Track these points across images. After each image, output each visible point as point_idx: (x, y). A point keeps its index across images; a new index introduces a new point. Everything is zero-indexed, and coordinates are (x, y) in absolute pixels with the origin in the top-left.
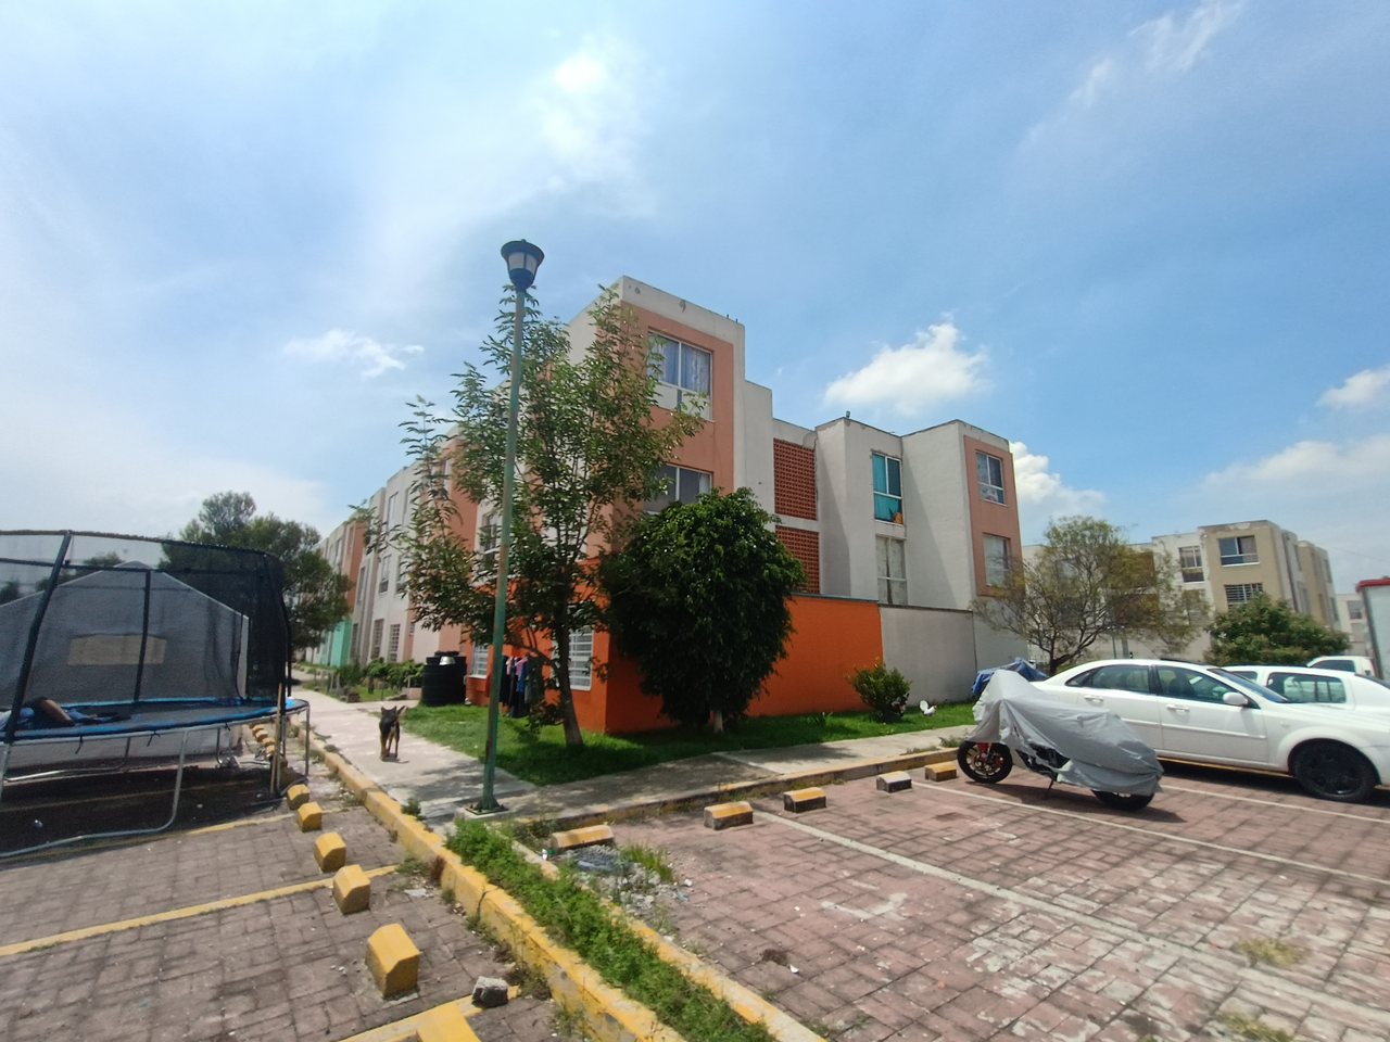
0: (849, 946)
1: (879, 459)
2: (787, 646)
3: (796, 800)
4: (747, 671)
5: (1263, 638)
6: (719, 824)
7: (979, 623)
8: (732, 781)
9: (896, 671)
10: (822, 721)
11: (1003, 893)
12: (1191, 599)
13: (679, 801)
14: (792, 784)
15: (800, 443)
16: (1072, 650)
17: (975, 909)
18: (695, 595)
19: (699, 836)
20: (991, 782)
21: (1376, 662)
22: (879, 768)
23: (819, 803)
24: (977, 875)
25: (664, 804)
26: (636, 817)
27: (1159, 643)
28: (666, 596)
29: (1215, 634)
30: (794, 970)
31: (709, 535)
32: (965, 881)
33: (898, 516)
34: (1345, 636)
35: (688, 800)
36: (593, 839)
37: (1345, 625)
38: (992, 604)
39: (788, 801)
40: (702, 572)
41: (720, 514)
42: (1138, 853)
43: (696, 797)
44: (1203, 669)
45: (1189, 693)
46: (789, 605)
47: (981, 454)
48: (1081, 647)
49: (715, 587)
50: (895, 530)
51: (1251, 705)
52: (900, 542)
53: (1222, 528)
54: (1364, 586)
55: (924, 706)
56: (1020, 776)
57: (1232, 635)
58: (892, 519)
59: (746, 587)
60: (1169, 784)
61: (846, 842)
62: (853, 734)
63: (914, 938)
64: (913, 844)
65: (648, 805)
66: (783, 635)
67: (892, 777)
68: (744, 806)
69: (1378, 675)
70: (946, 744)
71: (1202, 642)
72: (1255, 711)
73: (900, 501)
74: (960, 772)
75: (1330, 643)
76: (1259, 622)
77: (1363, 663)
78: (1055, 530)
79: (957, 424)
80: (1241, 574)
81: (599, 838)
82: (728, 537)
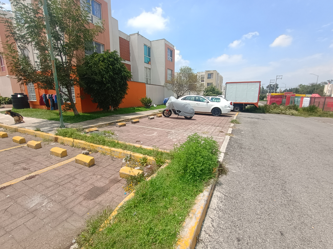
0: (150, 139)
1: (146, 46)
2: (127, 92)
3: (134, 121)
4: (119, 97)
5: (211, 92)
6: (120, 126)
7: (165, 88)
8: (119, 119)
9: (149, 98)
10: (135, 109)
11: (172, 131)
12: (202, 85)
13: (109, 123)
14: (131, 119)
15: (126, 39)
16: (181, 94)
17: (168, 133)
18: (106, 79)
19: (116, 129)
20: (168, 117)
21: (225, 97)
22: (148, 116)
23: (138, 122)
24: (168, 129)
25: (106, 124)
26: (100, 127)
27: (196, 93)
28: (98, 78)
29: (204, 92)
30: (142, 142)
31: (108, 63)
32: (166, 130)
33: (150, 62)
34: (222, 92)
35: (111, 123)
36: (94, 130)
37: (223, 91)
38: (168, 84)
39: (132, 122)
40: (106, 73)
41: (110, 58)
42: (190, 124)
43: (113, 122)
44: (203, 97)
45: (200, 101)
46: (128, 82)
47: (169, 49)
48: (183, 94)
49: (110, 77)
50: (149, 66)
51: (208, 102)
52: (150, 69)
53: (209, 71)
54: (227, 83)
55: (155, 106)
56: (173, 115)
57: (207, 92)
58: (148, 63)
59: (118, 77)
60: (196, 116)
61: (145, 127)
62: (142, 111)
63: (160, 137)
64: (157, 126)
65: (102, 124)
66: (126, 89)
67: (151, 117)
68: (125, 123)
69: (225, 98)
70: (159, 111)
71: (202, 93)
72: (208, 103)
73: (150, 58)
74: (163, 116)
75: (220, 93)
76: (211, 90)
77: (223, 96)
78: (182, 69)
79: (164, 40)
80: (210, 81)
81: (95, 130)
82: (113, 64)
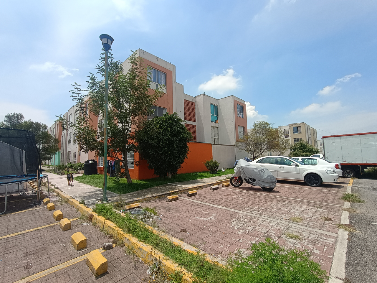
0: (202, 226)
1: (212, 105)
2: (187, 155)
3: (189, 194)
4: (177, 162)
5: (301, 150)
6: (170, 201)
7: (236, 149)
8: (173, 190)
9: (216, 161)
10: (197, 174)
11: (239, 212)
12: (286, 142)
13: (159, 196)
14: (189, 190)
15: (191, 101)
16: (258, 155)
17: (232, 215)
18: (162, 142)
19: (165, 204)
20: (238, 187)
21: (324, 156)
22: (211, 185)
23: (195, 194)
24: (234, 208)
25: (155, 197)
26: (147, 200)
27: (278, 152)
28: (154, 142)
29: (291, 150)
30: (188, 233)
31: (166, 125)
32: (230, 210)
33: (217, 121)
34: (318, 150)
35: (161, 195)
36: (135, 206)
37: (319, 147)
38: (240, 144)
39: (188, 194)
40: (164, 136)
41: (169, 120)
42: (270, 201)
43: (164, 194)
44: (287, 158)
45: (284, 164)
46: (188, 144)
47: (238, 105)
48: (260, 154)
49: (168, 140)
50: (216, 125)
51: (297, 166)
52: (217, 128)
53: (294, 124)
54: (323, 138)
55: (223, 170)
56: (245, 185)
57: (294, 150)
58: (216, 122)
59: (176, 139)
60: (278, 185)
61: (202, 203)
62: (205, 177)
63: (218, 223)
64: (218, 202)
65: (151, 197)
66: (186, 152)
67: (213, 187)
68: (176, 196)
69: (324, 158)
70: (227, 178)
71: (288, 152)
72: (298, 167)
73: (218, 117)
74: (230, 185)
75: (315, 151)
76: (300, 147)
77: (322, 156)
78: (255, 124)
79: (232, 96)
80: (297, 136)
81: (137, 206)
82: (171, 126)
